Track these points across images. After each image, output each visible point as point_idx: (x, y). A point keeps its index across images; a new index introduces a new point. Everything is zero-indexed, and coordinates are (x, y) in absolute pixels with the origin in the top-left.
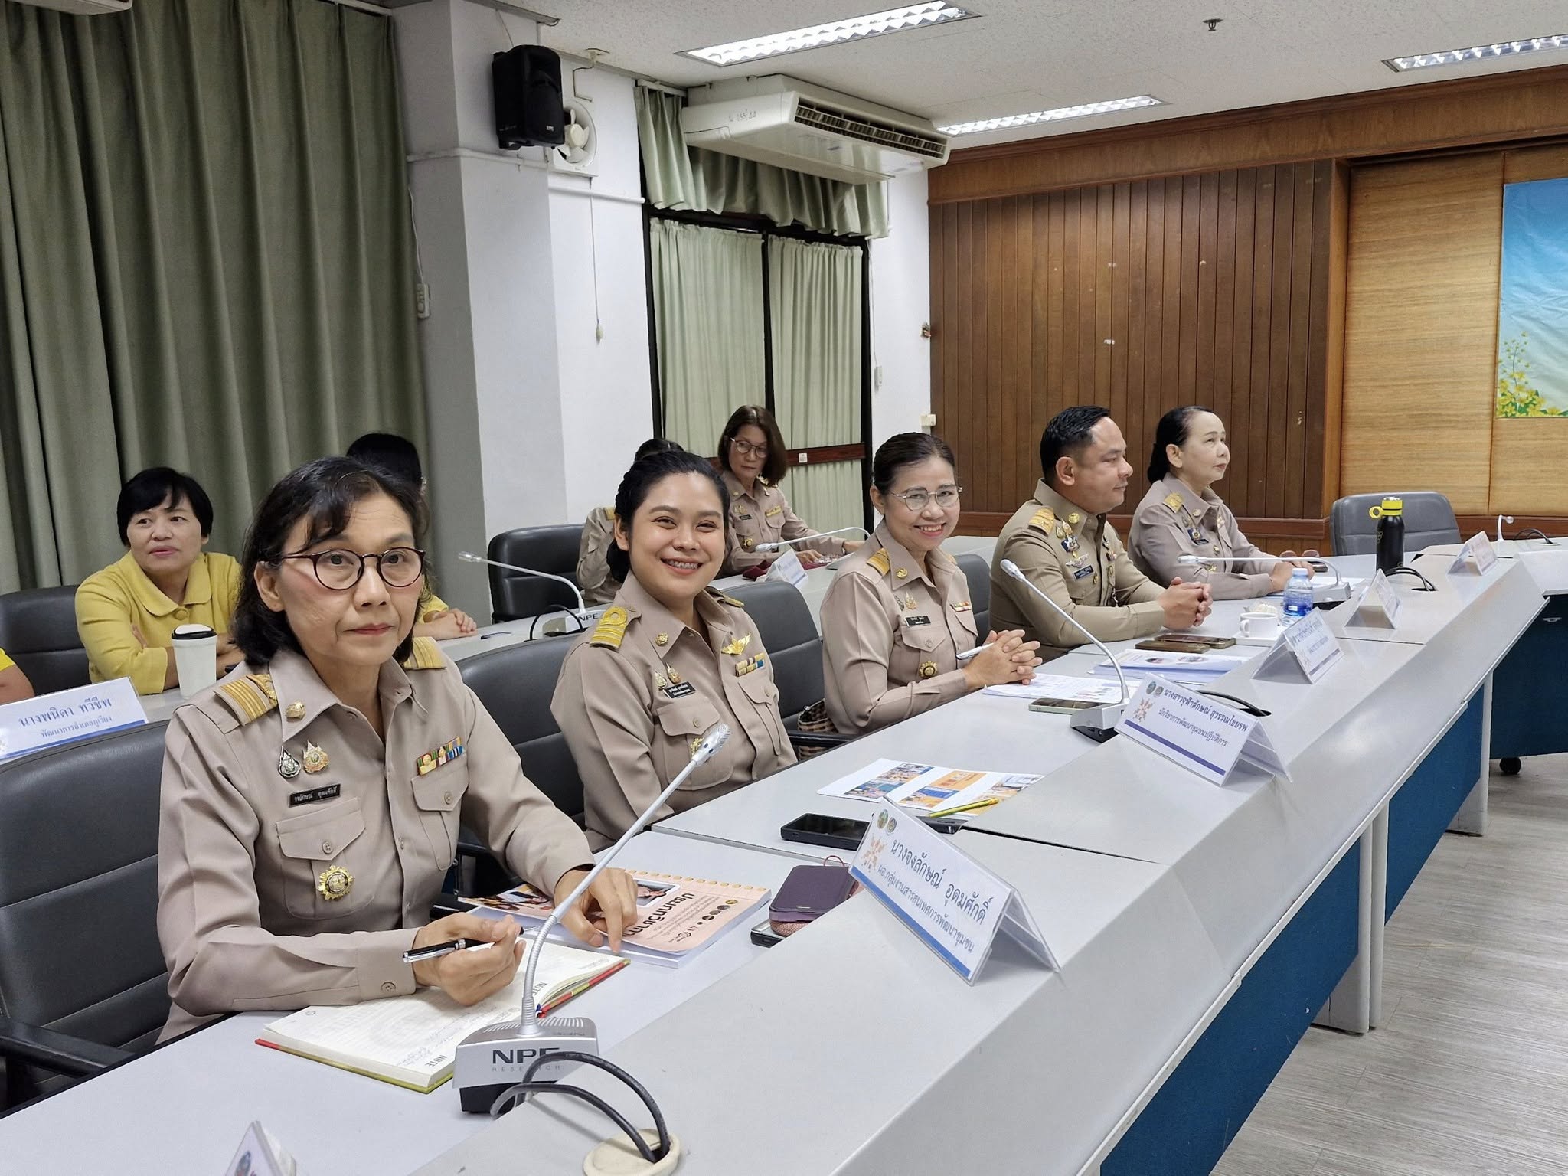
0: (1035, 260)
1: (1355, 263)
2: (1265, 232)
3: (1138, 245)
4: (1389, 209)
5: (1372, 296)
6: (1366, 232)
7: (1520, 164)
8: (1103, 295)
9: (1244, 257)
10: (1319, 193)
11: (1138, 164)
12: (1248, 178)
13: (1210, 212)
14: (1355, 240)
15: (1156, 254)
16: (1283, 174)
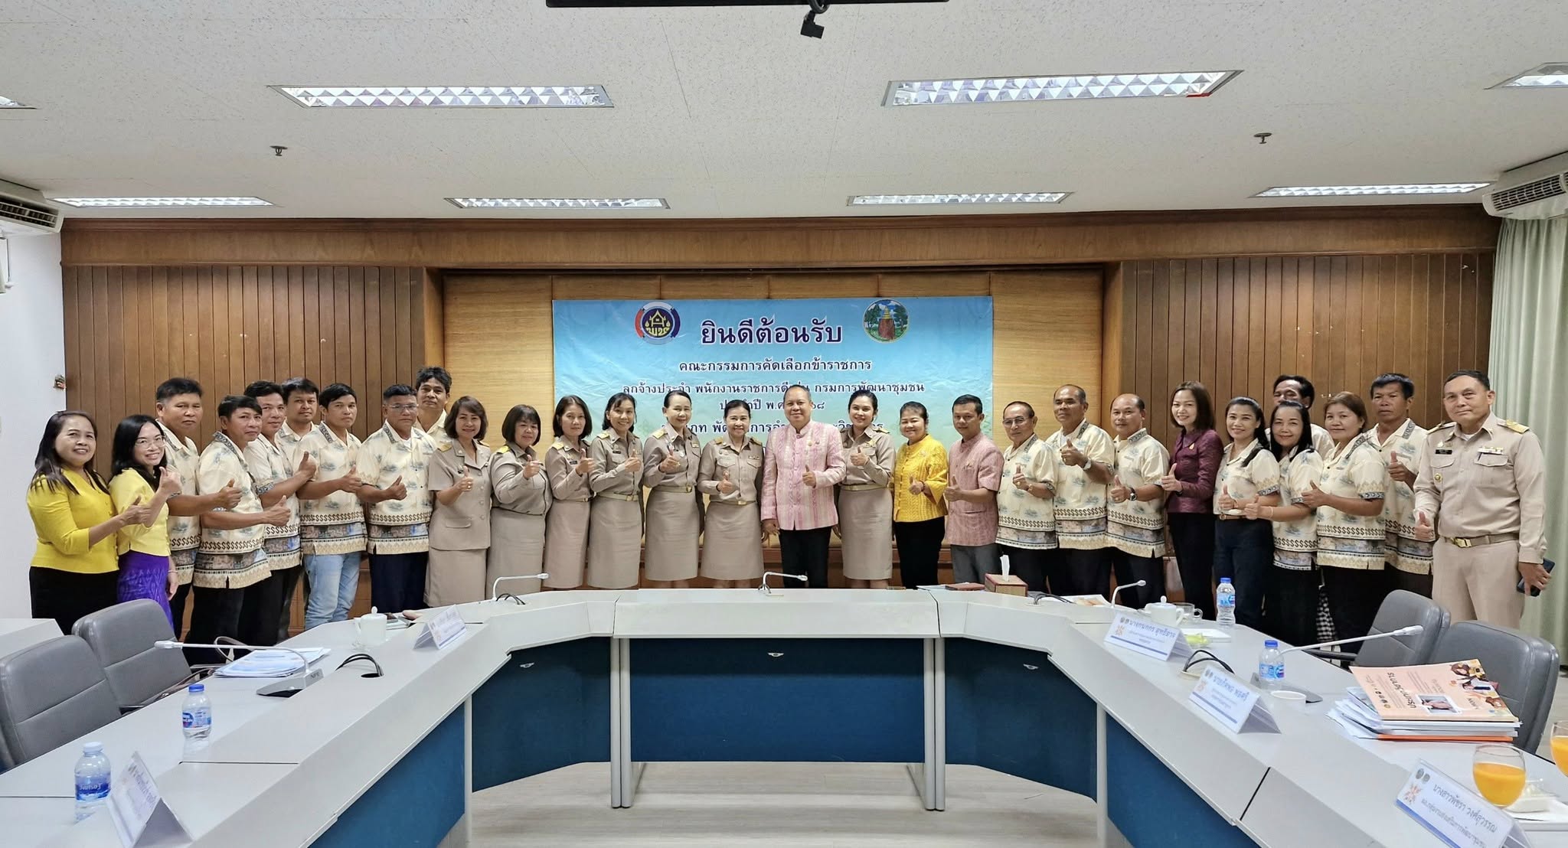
0: (170, 325)
1: (450, 350)
2: (373, 321)
3: (266, 320)
4: (471, 310)
5: (464, 376)
6: (457, 326)
7: (563, 285)
8: (236, 362)
9: (357, 338)
10: (414, 293)
11: (263, 251)
12: (357, 274)
13: (327, 299)
14: (449, 332)
15: (282, 329)
16: (386, 274)
